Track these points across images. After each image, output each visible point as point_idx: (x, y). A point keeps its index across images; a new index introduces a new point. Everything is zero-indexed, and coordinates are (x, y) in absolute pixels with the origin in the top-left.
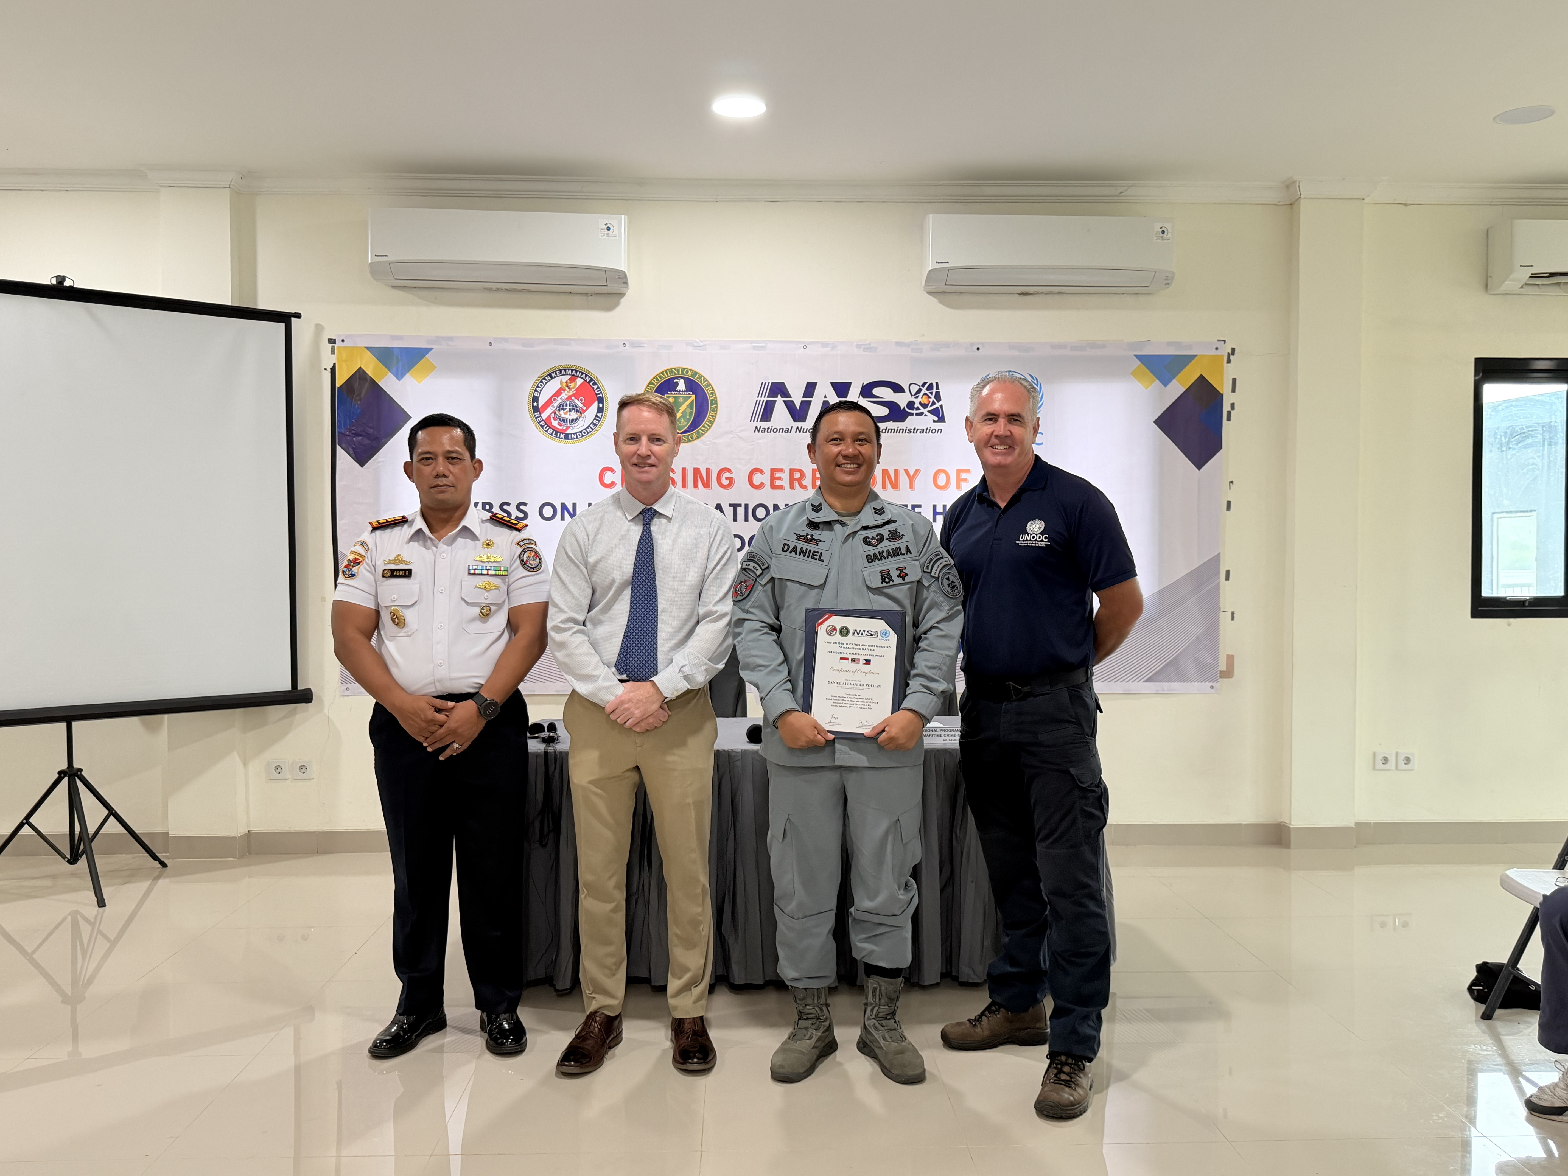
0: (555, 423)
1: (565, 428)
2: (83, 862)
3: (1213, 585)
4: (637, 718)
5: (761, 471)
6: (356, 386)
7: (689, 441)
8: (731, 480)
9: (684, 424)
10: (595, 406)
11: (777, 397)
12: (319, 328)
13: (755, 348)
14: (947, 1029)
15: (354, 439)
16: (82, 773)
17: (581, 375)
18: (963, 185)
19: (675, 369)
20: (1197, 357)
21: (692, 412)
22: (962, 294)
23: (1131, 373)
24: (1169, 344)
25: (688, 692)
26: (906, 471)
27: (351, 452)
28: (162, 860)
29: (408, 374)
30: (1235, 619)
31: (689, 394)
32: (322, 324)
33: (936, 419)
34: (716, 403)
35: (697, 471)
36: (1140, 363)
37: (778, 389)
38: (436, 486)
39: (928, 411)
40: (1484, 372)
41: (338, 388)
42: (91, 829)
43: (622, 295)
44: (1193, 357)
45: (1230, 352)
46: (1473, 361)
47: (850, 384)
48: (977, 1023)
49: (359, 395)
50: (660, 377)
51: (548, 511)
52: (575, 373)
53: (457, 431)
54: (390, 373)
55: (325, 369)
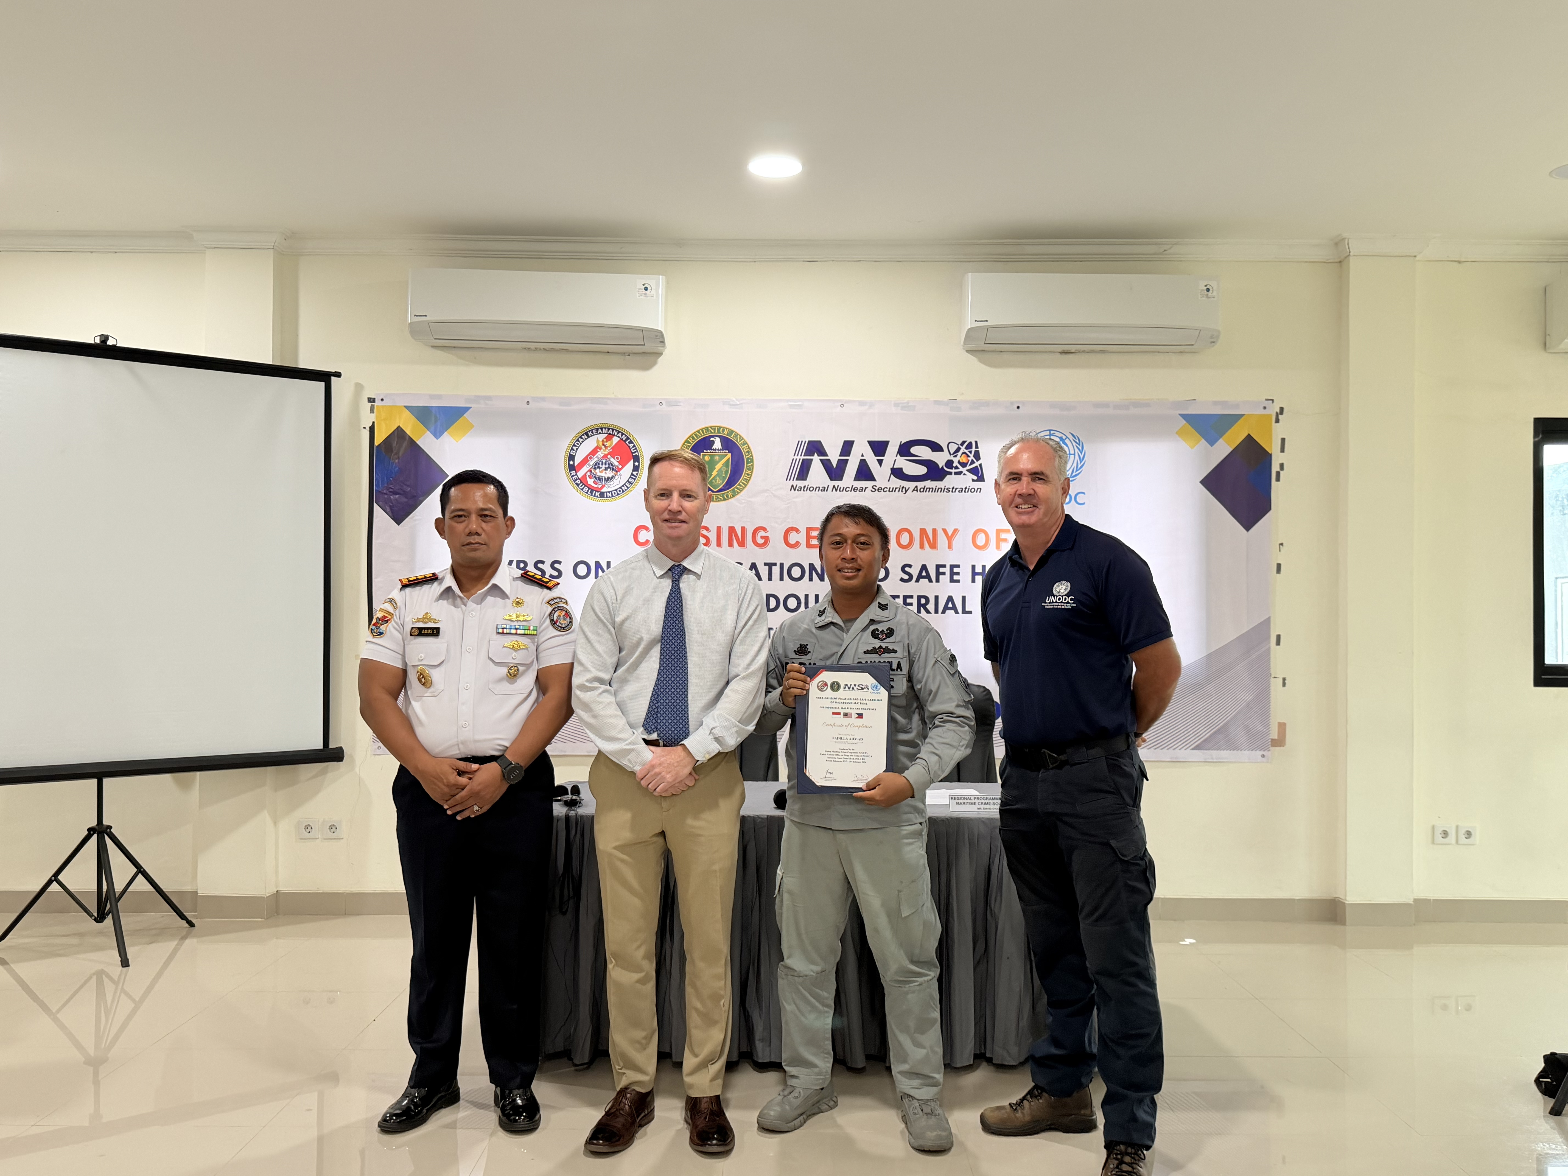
0: (590, 482)
1: (600, 486)
2: (109, 921)
3: (1263, 649)
4: (668, 782)
5: (797, 530)
6: (394, 444)
7: (725, 499)
8: (766, 539)
9: (720, 483)
10: (630, 465)
11: (813, 455)
12: (359, 387)
13: (791, 406)
14: (986, 1112)
15: (392, 497)
16: (112, 830)
17: (618, 434)
18: (1003, 244)
19: (711, 427)
20: (1244, 417)
21: (728, 471)
22: (1001, 353)
23: (1177, 433)
24: (1216, 403)
25: (719, 753)
26: (945, 531)
27: (388, 510)
28: (190, 919)
29: (446, 433)
30: (1286, 685)
31: (725, 452)
32: (362, 383)
33: (975, 478)
34: (752, 461)
35: (732, 530)
36: (1185, 422)
37: (815, 448)
38: (468, 544)
39: (967, 470)
40: (1543, 433)
41: (377, 447)
42: (119, 887)
43: (660, 354)
44: (1239, 417)
45: (1278, 411)
46: (1532, 421)
47: (887, 442)
48: (1019, 1108)
49: (397, 453)
50: (696, 435)
51: (582, 571)
52: (611, 431)
53: (490, 488)
54: (428, 432)
55: (364, 428)
